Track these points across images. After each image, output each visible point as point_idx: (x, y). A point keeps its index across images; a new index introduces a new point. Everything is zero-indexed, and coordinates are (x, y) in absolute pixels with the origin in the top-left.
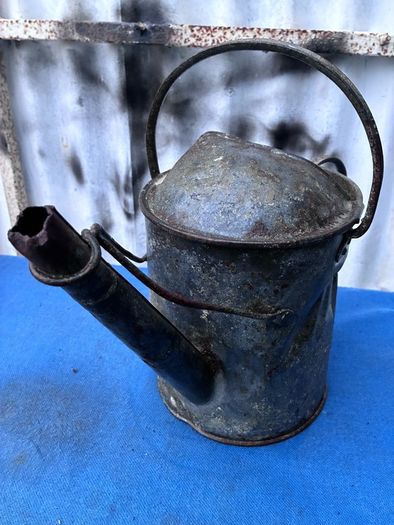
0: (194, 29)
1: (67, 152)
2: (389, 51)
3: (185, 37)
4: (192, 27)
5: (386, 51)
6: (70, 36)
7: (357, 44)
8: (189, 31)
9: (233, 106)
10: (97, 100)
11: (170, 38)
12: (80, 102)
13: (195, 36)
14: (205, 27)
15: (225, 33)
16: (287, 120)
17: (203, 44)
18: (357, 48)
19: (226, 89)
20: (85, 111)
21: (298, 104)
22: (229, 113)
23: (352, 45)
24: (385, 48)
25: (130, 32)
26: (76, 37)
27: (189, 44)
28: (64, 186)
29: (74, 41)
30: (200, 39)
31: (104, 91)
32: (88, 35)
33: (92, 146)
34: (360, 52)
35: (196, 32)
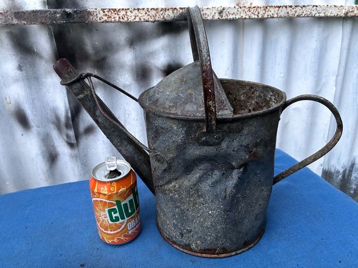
0: (105, 11)
1: (11, 107)
2: (224, 16)
3: (99, 16)
4: (103, 10)
5: (222, 16)
6: (10, 21)
7: (206, 14)
8: (102, 12)
9: (136, 58)
10: (33, 65)
11: (88, 17)
12: (20, 68)
13: (106, 15)
14: (113, 9)
15: (126, 12)
16: (172, 62)
17: (113, 20)
18: (207, 16)
19: (130, 47)
20: (25, 74)
21: (176, 52)
22: (134, 62)
23: (203, 14)
24: (221, 15)
25: (58, 15)
26: (15, 21)
27: (103, 20)
28: (12, 134)
29: (13, 25)
30: (110, 17)
31: (38, 58)
32: (24, 20)
33: (33, 100)
34: (209, 18)
35: (106, 13)
